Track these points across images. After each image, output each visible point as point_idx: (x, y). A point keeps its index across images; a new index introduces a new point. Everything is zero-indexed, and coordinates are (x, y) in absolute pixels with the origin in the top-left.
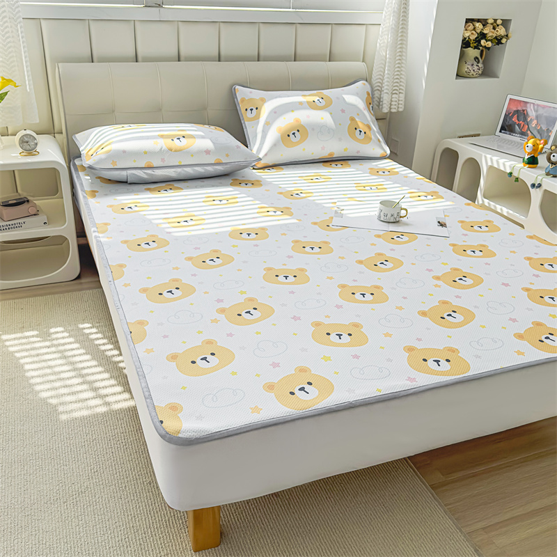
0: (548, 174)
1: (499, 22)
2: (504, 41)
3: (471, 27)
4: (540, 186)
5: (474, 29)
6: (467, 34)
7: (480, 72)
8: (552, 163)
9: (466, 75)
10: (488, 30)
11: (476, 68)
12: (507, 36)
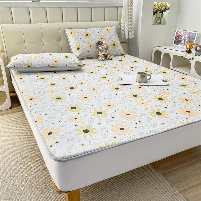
9: (156, 24)
11: (159, 21)
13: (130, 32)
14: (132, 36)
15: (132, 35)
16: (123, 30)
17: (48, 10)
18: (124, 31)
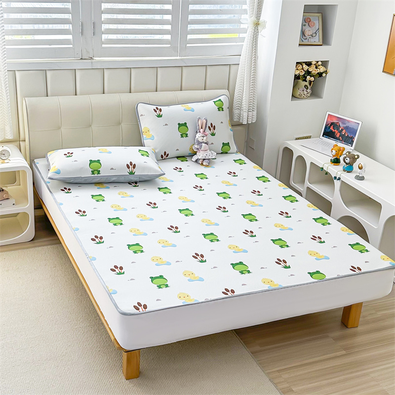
0: (344, 171)
1: (320, 63)
2: (324, 75)
3: (301, 67)
4: (339, 179)
5: (303, 69)
6: (297, 73)
7: (309, 95)
8: (346, 164)
9: (299, 97)
10: (312, 69)
11: (305, 92)
12: (326, 71)
14: (253, 119)
15: (253, 117)
17: (106, 72)
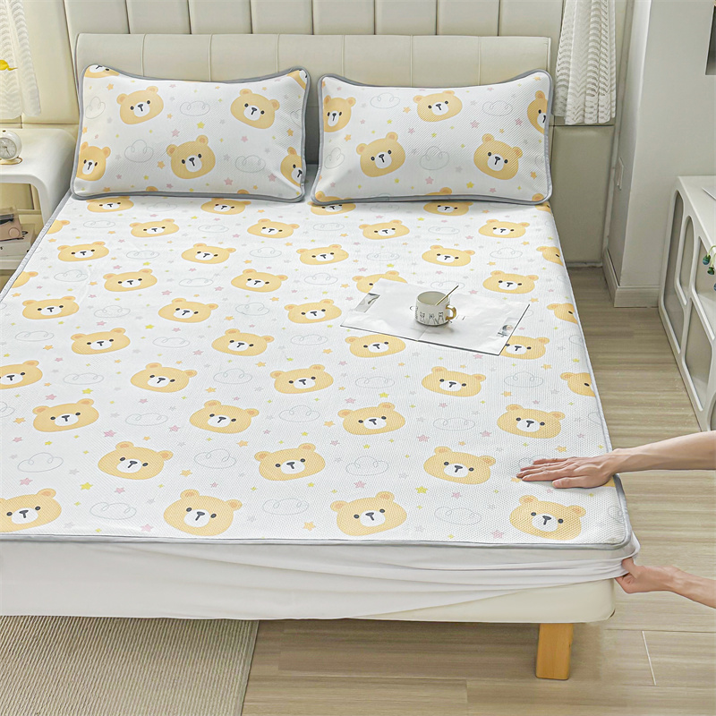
13: (588, 98)
16: (564, 86)
18: (567, 88)
